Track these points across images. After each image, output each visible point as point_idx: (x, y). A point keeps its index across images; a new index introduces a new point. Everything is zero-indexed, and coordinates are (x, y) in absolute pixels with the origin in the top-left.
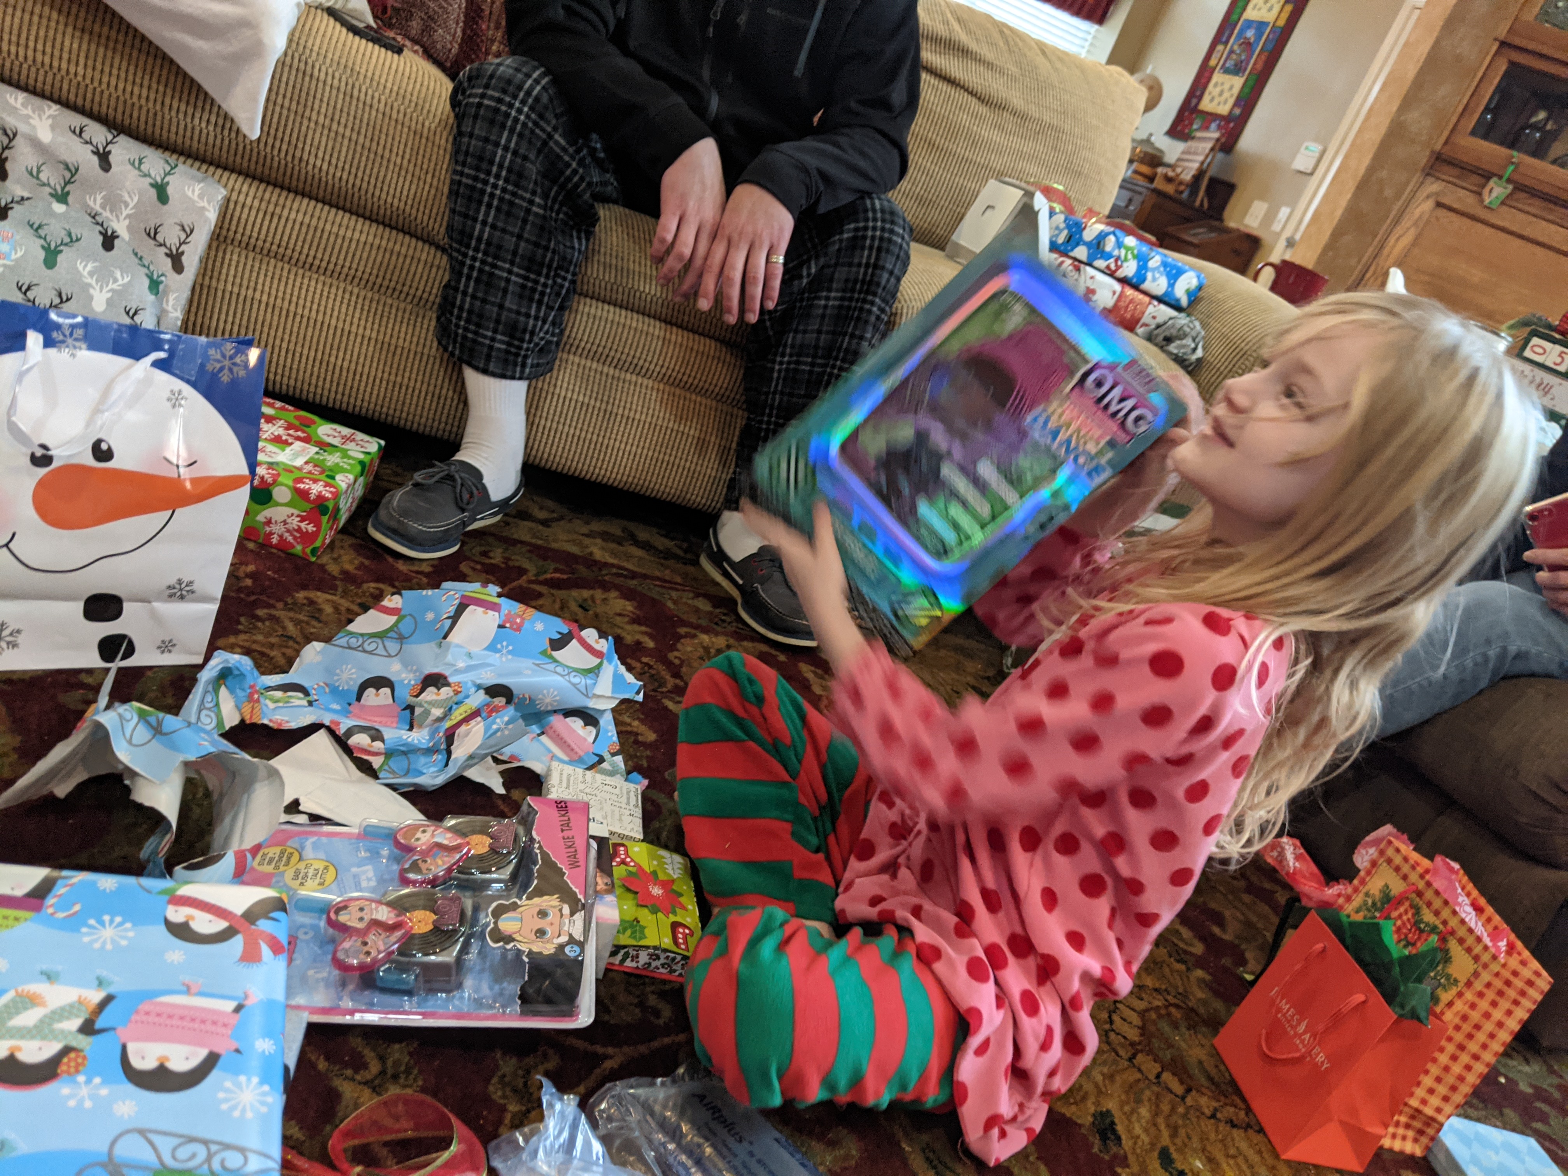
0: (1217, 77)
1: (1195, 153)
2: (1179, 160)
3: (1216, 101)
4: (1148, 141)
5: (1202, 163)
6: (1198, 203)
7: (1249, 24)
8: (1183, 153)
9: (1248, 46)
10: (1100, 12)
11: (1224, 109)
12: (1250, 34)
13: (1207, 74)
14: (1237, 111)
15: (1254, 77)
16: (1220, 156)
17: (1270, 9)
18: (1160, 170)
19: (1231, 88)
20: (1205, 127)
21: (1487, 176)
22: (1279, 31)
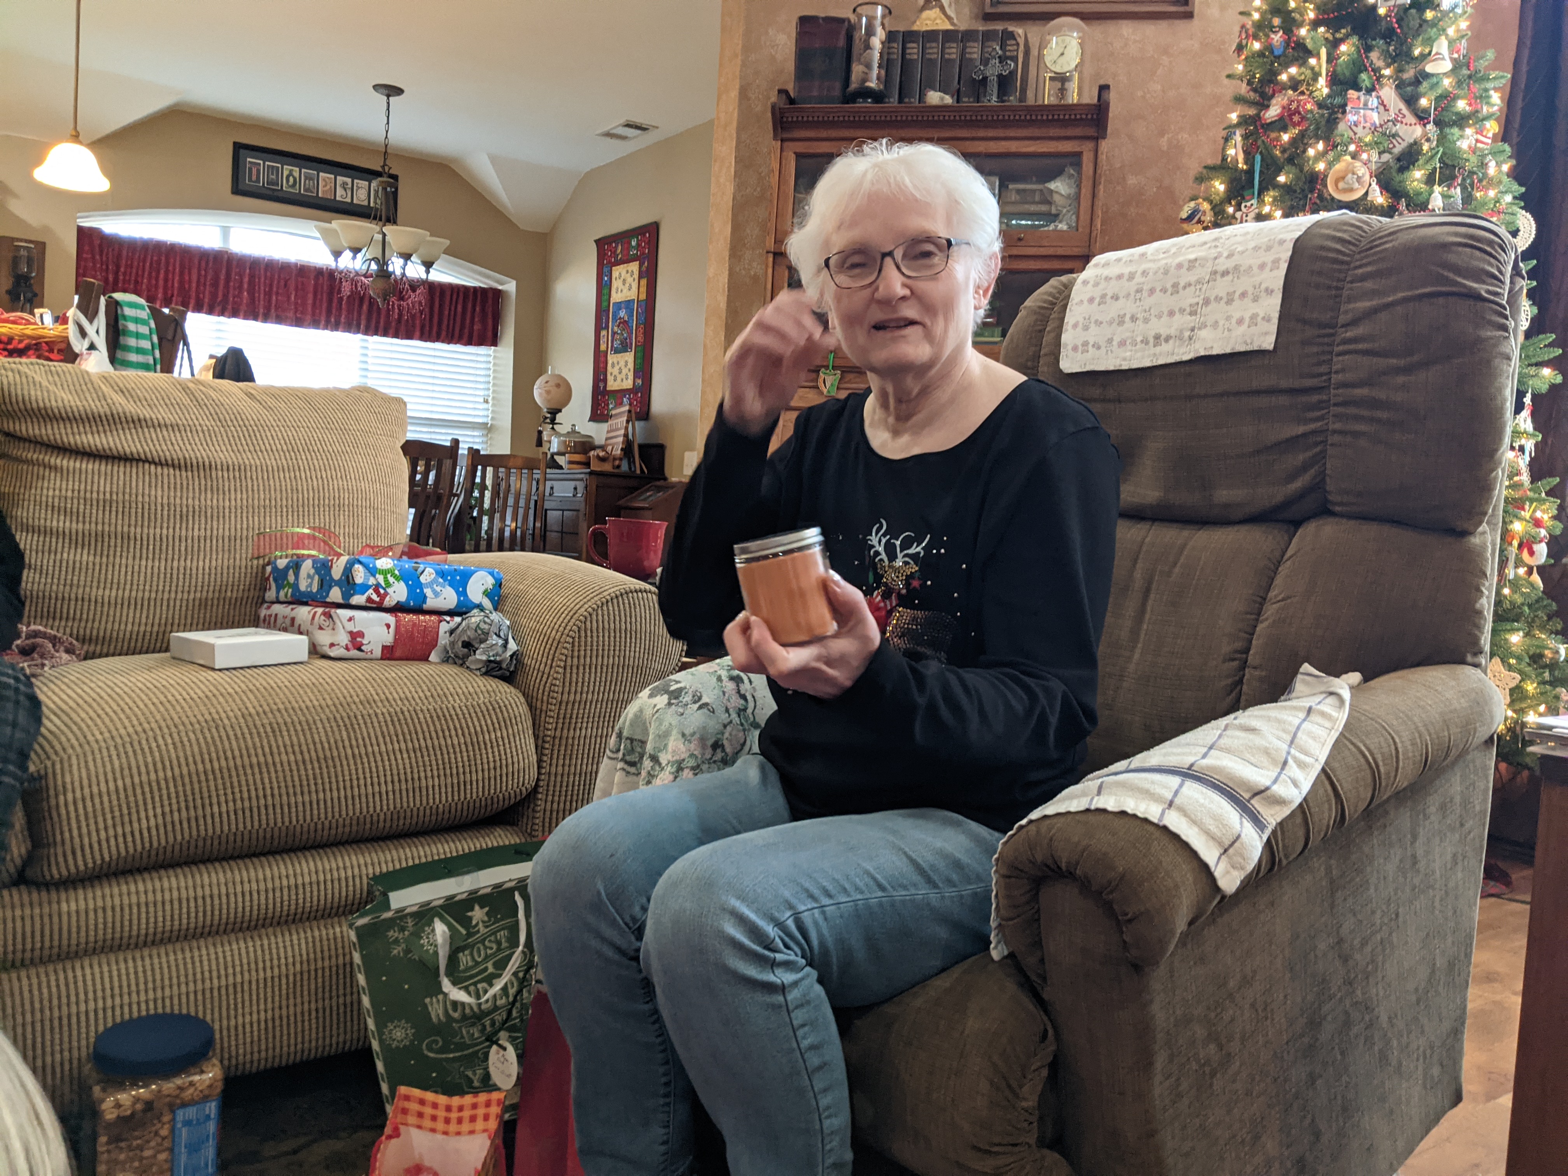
0: (612, 358)
1: (617, 430)
2: (607, 439)
3: (619, 379)
4: (574, 432)
5: (626, 435)
6: (638, 472)
7: (618, 305)
8: (608, 432)
9: (625, 324)
10: (490, 334)
11: (628, 384)
12: (622, 313)
13: (602, 359)
14: (639, 382)
15: (639, 349)
16: (639, 425)
17: (630, 289)
18: (592, 453)
19: (626, 362)
20: (621, 404)
22: (644, 304)
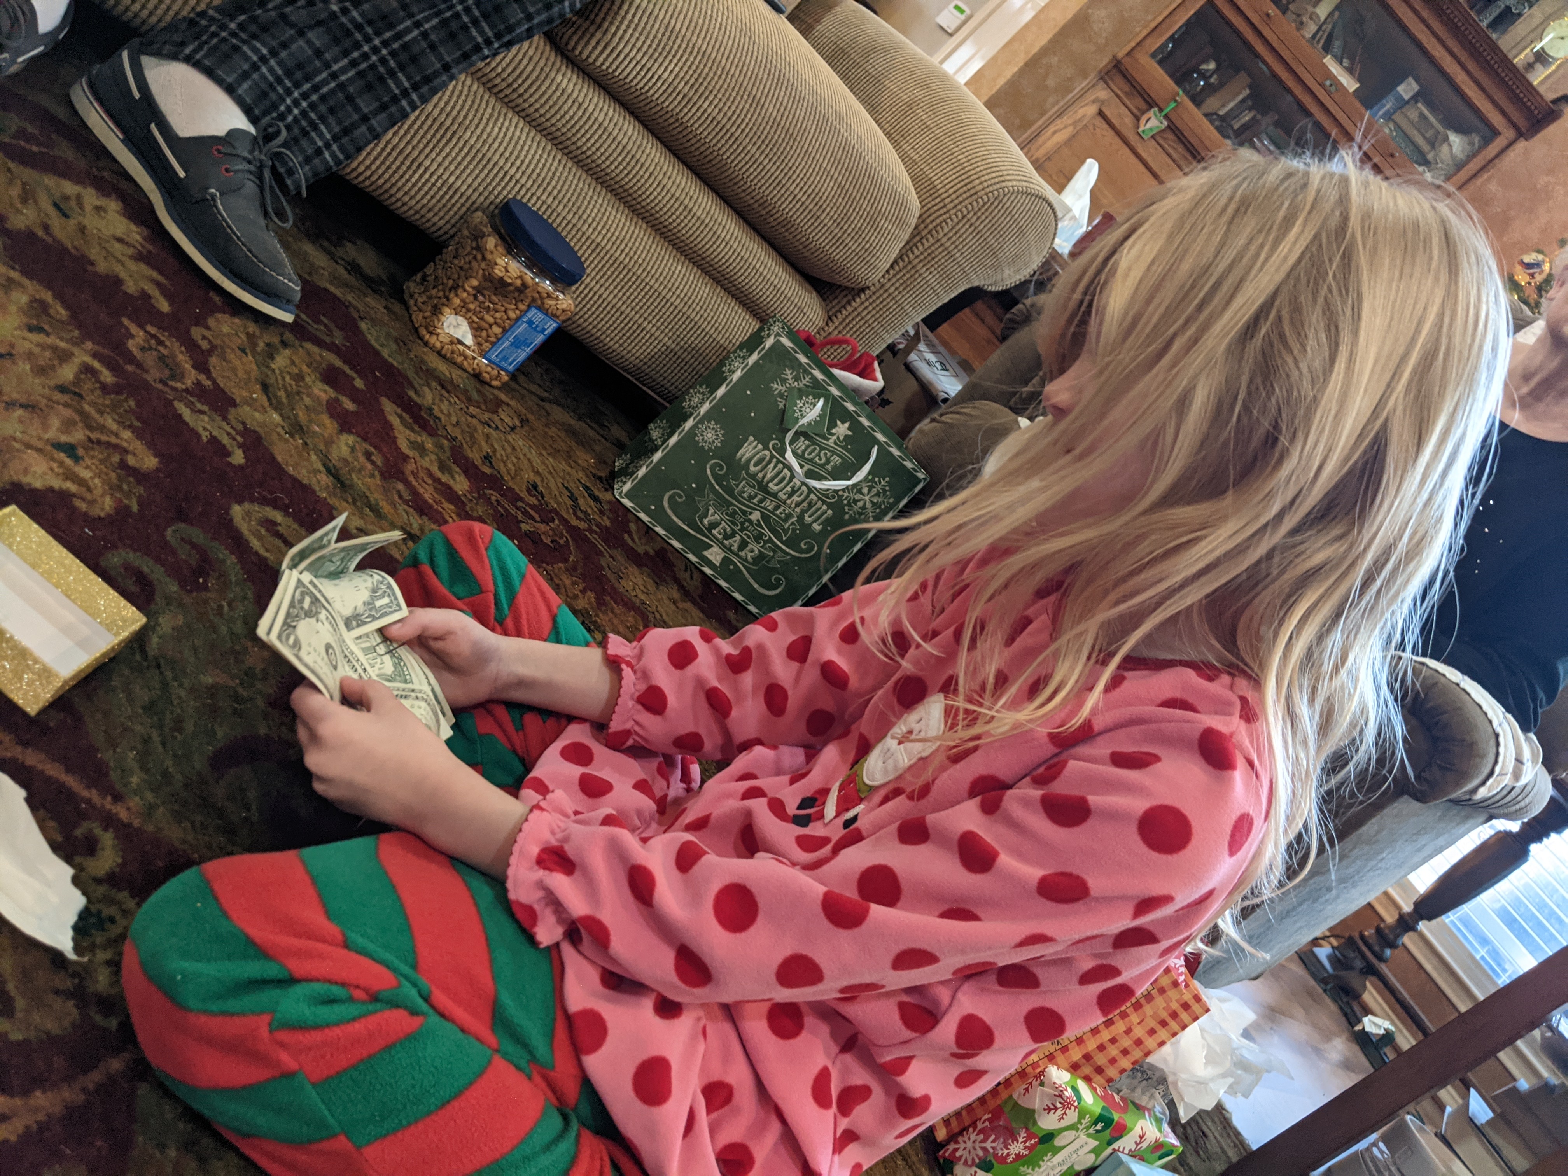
21: (1151, 103)
